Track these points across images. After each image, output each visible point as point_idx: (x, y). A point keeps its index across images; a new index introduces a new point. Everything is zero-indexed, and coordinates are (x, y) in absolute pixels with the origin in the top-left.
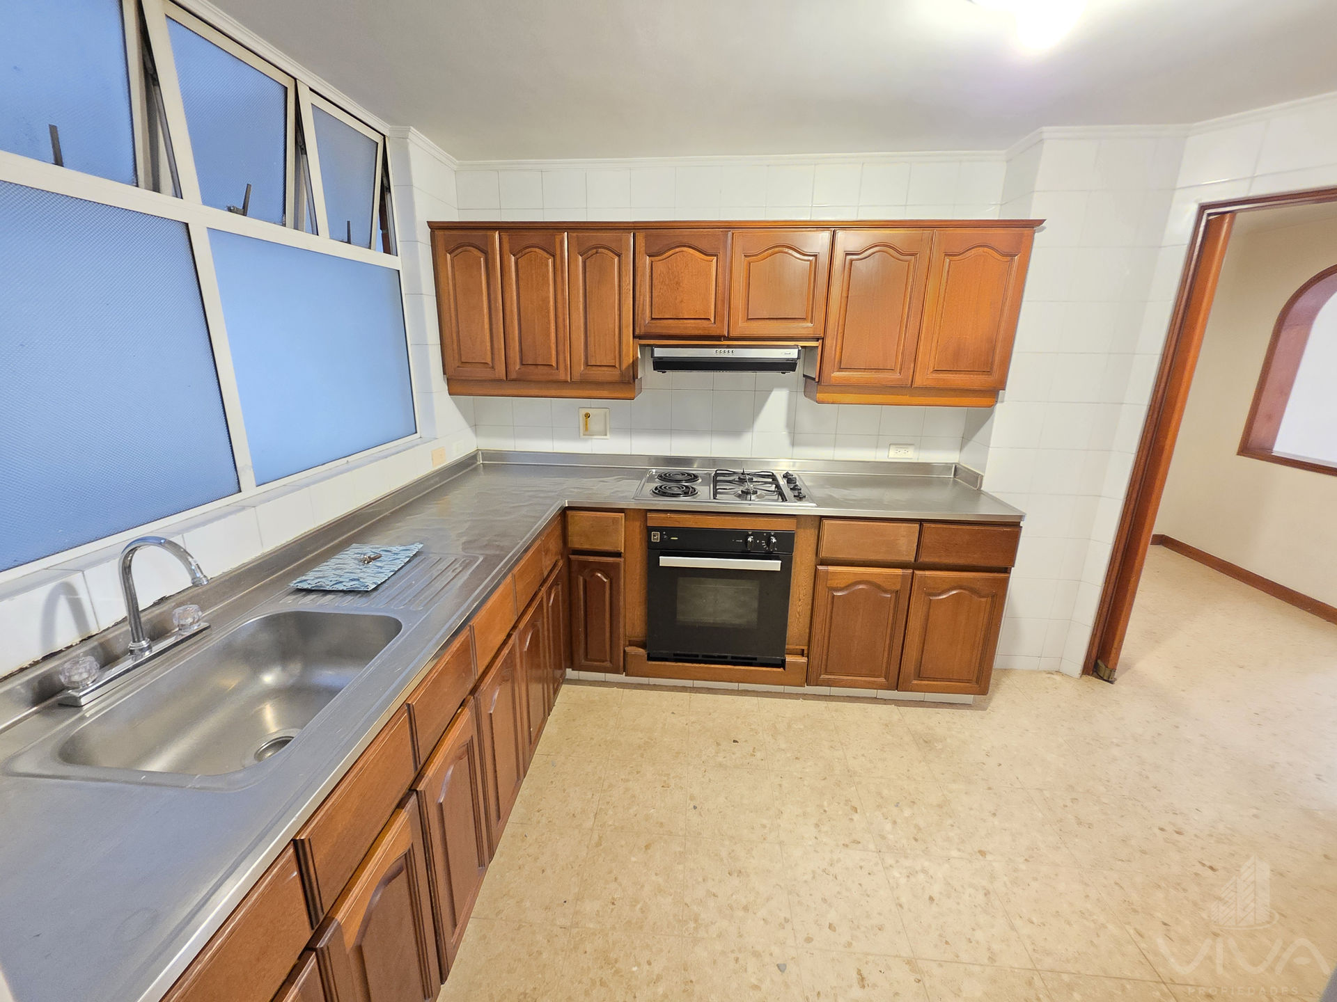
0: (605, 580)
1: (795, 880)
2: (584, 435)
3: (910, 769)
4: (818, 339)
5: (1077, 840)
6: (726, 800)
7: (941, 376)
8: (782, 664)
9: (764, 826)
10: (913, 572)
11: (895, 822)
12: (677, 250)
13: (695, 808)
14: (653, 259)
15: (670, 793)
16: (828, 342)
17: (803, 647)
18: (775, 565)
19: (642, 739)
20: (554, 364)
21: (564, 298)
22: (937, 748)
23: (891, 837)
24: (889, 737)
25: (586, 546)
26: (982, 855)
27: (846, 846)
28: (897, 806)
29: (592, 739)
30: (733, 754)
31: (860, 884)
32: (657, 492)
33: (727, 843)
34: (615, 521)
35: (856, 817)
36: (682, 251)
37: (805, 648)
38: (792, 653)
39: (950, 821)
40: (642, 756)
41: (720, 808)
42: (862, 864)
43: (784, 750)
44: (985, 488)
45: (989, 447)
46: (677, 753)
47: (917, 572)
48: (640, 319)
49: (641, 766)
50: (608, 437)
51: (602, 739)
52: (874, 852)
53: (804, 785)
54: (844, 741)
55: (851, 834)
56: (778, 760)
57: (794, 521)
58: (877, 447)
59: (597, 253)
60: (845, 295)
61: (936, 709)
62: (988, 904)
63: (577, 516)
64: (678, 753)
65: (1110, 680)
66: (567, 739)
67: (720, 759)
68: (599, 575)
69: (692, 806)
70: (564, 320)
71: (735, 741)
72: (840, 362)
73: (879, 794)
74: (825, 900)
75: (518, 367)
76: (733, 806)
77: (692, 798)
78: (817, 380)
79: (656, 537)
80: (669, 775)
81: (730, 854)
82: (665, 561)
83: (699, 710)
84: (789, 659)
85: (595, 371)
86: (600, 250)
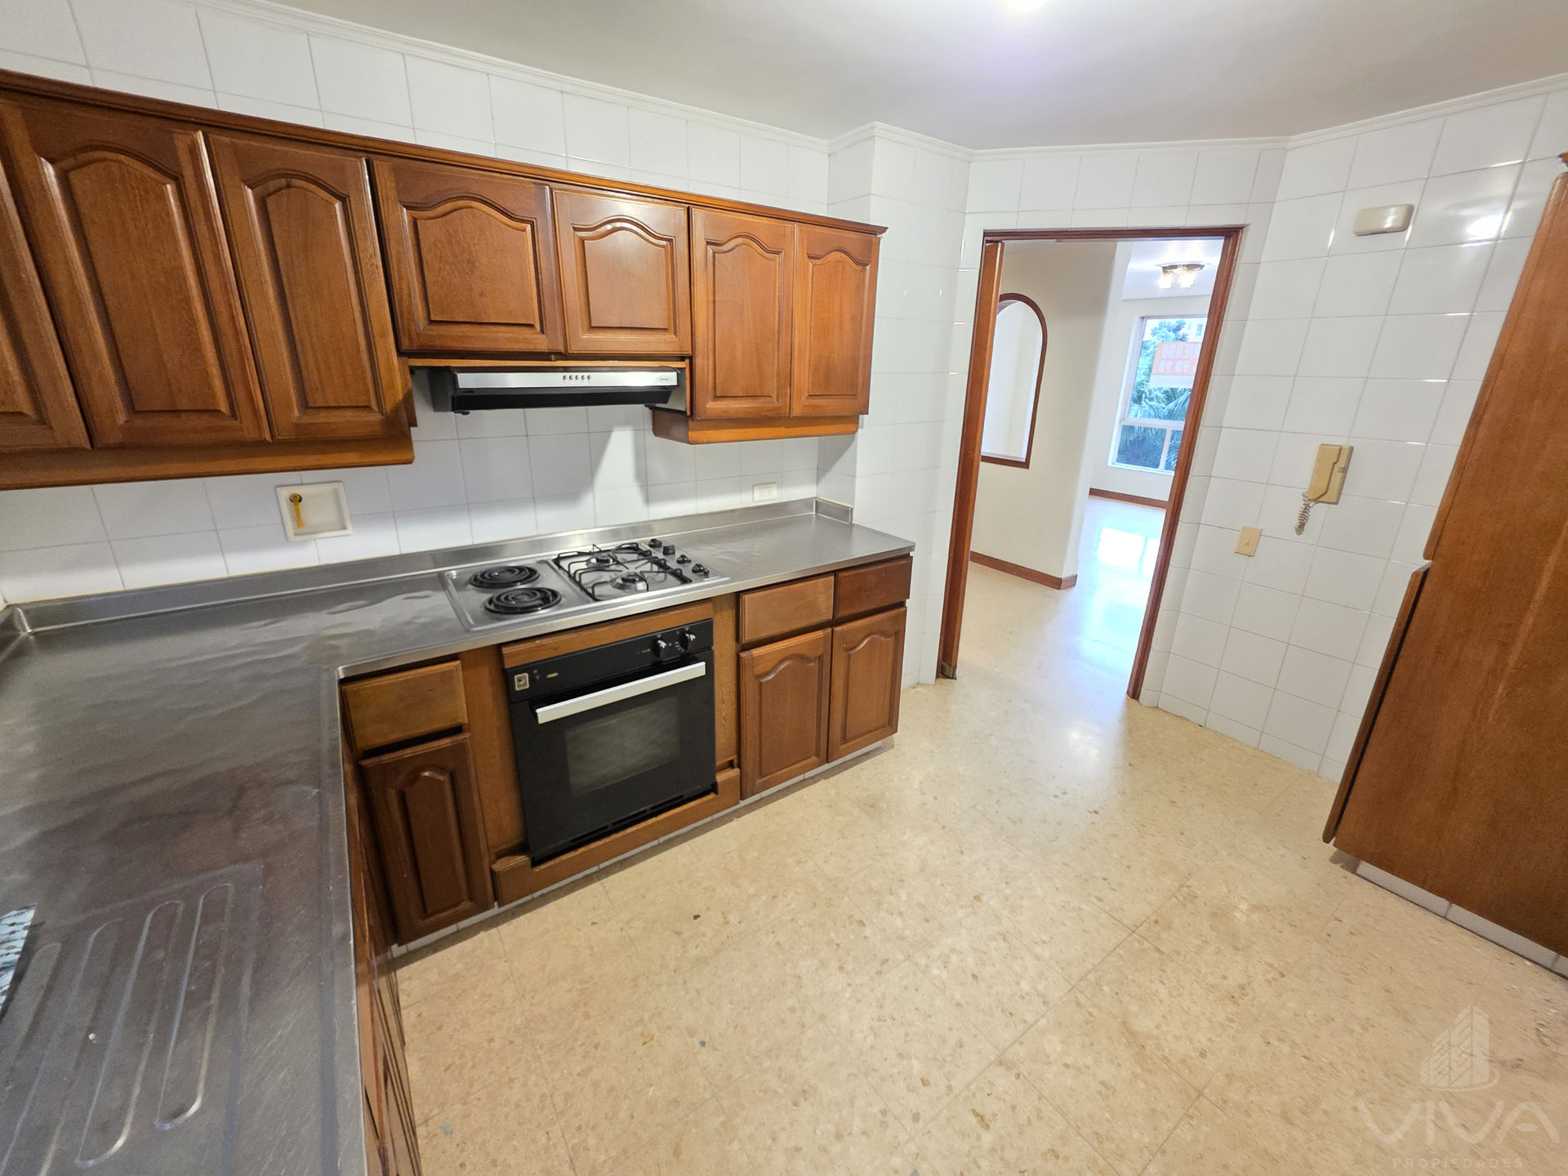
0: (441, 778)
1: (861, 1054)
2: (296, 535)
3: (878, 845)
4: (682, 359)
5: (1022, 840)
6: (732, 1007)
7: (816, 401)
8: (714, 788)
9: (793, 1010)
10: (833, 631)
11: (901, 914)
12: (461, 203)
13: (703, 1044)
14: (416, 214)
15: (660, 1045)
16: (699, 362)
17: (730, 758)
18: (697, 669)
19: (571, 990)
20: (224, 407)
21: (222, 273)
22: (884, 808)
23: (907, 933)
24: (841, 819)
25: (396, 736)
26: (978, 901)
27: (879, 973)
28: (891, 894)
29: (491, 1040)
30: (704, 936)
31: (917, 1009)
32: (492, 607)
33: (767, 1064)
34: (446, 677)
35: (868, 931)
36: (471, 207)
37: (734, 757)
38: (723, 768)
39: (938, 882)
40: (587, 1016)
41: (733, 1021)
42: (904, 983)
43: (755, 895)
44: (857, 519)
45: (855, 477)
46: (633, 980)
47: (837, 629)
48: (406, 322)
49: (595, 1033)
50: (350, 531)
51: (508, 1029)
52: (905, 961)
53: (801, 927)
54: (805, 848)
55: (875, 955)
56: (757, 912)
57: (709, 605)
58: (741, 491)
59: (289, 186)
60: (711, 299)
61: (859, 766)
62: (1010, 948)
63: (364, 689)
64: (635, 979)
65: (953, 677)
66: (446, 1070)
67: (693, 953)
68: (427, 774)
69: (698, 1045)
70: (233, 318)
71: (696, 917)
72: (715, 389)
73: (870, 889)
74: (901, 1054)
75: (121, 418)
76: (745, 1009)
77: (692, 1033)
78: (688, 413)
79: (522, 682)
80: (642, 1020)
81: (780, 1077)
82: (547, 714)
83: (626, 898)
84: (720, 778)
85: (323, 418)
86: (296, 182)
